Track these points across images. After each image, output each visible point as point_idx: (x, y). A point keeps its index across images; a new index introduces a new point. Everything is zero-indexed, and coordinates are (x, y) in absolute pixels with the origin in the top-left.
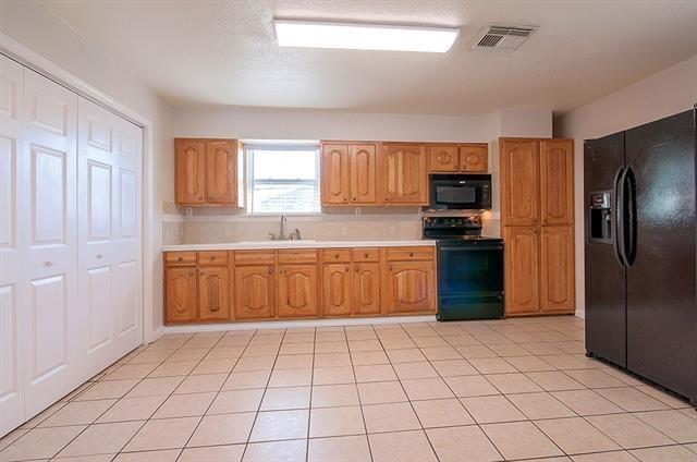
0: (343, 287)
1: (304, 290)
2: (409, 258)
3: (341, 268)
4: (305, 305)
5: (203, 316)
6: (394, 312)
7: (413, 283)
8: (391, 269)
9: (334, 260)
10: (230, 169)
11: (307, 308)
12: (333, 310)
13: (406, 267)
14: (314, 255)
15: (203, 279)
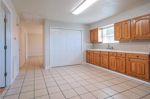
0: (114, 63)
1: (105, 61)
2: (137, 58)
3: (114, 57)
4: (106, 65)
5: (90, 62)
6: (131, 75)
7: (138, 67)
8: (129, 60)
9: (112, 55)
10: (97, 34)
11: (106, 66)
12: (112, 68)
13: (135, 61)
14: (108, 53)
15: (90, 55)
